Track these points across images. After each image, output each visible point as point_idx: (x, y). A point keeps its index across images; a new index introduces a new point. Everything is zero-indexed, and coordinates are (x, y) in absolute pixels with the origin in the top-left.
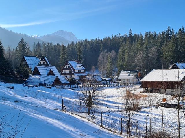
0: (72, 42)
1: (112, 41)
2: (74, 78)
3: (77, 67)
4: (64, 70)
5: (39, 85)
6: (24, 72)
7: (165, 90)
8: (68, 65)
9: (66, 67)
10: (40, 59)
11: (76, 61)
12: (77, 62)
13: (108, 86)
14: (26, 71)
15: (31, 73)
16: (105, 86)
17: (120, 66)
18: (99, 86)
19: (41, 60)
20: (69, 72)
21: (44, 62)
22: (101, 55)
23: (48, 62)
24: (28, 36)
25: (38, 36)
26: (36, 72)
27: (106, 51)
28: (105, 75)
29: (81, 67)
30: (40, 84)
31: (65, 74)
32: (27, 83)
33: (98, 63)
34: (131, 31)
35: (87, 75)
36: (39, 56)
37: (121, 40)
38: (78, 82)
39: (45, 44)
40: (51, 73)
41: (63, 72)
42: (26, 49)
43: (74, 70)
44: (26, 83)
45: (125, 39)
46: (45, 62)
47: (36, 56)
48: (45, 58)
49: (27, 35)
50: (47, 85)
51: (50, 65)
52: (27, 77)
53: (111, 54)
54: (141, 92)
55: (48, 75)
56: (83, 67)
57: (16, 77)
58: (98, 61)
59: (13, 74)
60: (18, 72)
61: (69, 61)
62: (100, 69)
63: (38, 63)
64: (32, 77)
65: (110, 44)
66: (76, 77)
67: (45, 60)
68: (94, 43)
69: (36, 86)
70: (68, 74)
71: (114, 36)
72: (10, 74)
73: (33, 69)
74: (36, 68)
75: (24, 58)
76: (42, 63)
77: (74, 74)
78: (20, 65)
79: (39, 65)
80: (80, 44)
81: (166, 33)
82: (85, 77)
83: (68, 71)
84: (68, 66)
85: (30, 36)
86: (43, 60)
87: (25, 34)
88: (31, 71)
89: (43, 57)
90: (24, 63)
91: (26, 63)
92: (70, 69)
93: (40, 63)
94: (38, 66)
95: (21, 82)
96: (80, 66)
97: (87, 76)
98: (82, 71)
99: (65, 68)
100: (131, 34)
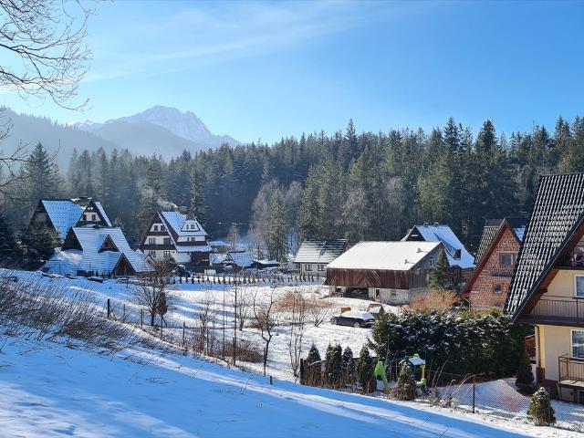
0: (185, 152)
1: (299, 151)
2: (172, 260)
3: (185, 229)
4: (148, 237)
5: (78, 275)
6: (42, 241)
7: (378, 293)
8: (161, 222)
9: (156, 227)
10: (84, 208)
11: (183, 213)
12: (185, 216)
13: (256, 280)
14: (48, 238)
15: (59, 245)
16: (247, 279)
17: (305, 227)
18: (232, 279)
19: (86, 211)
20: (162, 243)
21: (94, 216)
22: (261, 195)
23: (105, 216)
24: (56, 123)
25: (88, 121)
26: (72, 244)
27: (275, 182)
28: (266, 252)
29: (196, 229)
30: (81, 273)
31: (153, 247)
32: (49, 269)
33: (254, 216)
34: (351, 125)
35: (210, 249)
36: (82, 200)
37: (324, 151)
38: (183, 269)
39: (104, 158)
40: (108, 245)
41: (147, 242)
42: (47, 173)
43: (176, 236)
44: (46, 270)
45: (335, 147)
46: (97, 216)
47: (74, 200)
48: (98, 204)
49: (53, 121)
50: (97, 276)
51: (110, 225)
52: (49, 254)
53: (289, 193)
54: (326, 297)
55: (101, 251)
56: (200, 227)
57: (20, 253)
58: (254, 212)
59: (14, 245)
60: (24, 241)
61: (164, 213)
62: (250, 233)
63: (78, 217)
64: (61, 256)
65: (292, 161)
66: (180, 257)
67: (96, 210)
68: (247, 156)
69: (68, 276)
70: (160, 247)
71: (306, 138)
72: (5, 247)
73: (63, 236)
74: (71, 233)
75: (41, 205)
76: (89, 218)
77: (175, 249)
78: (32, 223)
79: (79, 225)
80: (206, 158)
81: (444, 135)
82: (206, 255)
83: (160, 240)
84: (159, 225)
85: (62, 125)
86: (90, 211)
87: (47, 117)
88: (59, 239)
89: (92, 204)
90: (41, 217)
91: (48, 217)
92: (166, 234)
93: (85, 217)
94: (76, 227)
95: (33, 267)
96: (193, 227)
97: (211, 252)
98: (197, 239)
99: (152, 230)
100: (351, 132)
